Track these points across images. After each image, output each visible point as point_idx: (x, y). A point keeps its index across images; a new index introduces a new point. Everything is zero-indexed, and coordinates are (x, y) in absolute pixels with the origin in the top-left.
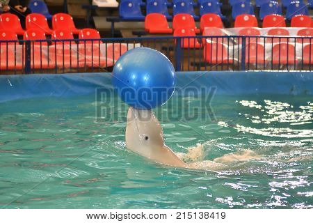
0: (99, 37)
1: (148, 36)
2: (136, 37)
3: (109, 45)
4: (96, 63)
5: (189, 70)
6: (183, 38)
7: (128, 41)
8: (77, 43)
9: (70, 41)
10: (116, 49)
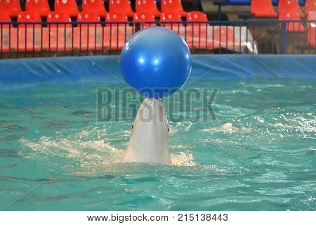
0: (206, 20)
1: (254, 20)
2: (242, 20)
3: (216, 27)
4: (203, 45)
5: (293, 53)
6: (288, 21)
7: (234, 24)
8: (185, 25)
9: (179, 23)
10: (223, 32)
